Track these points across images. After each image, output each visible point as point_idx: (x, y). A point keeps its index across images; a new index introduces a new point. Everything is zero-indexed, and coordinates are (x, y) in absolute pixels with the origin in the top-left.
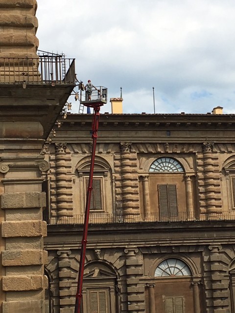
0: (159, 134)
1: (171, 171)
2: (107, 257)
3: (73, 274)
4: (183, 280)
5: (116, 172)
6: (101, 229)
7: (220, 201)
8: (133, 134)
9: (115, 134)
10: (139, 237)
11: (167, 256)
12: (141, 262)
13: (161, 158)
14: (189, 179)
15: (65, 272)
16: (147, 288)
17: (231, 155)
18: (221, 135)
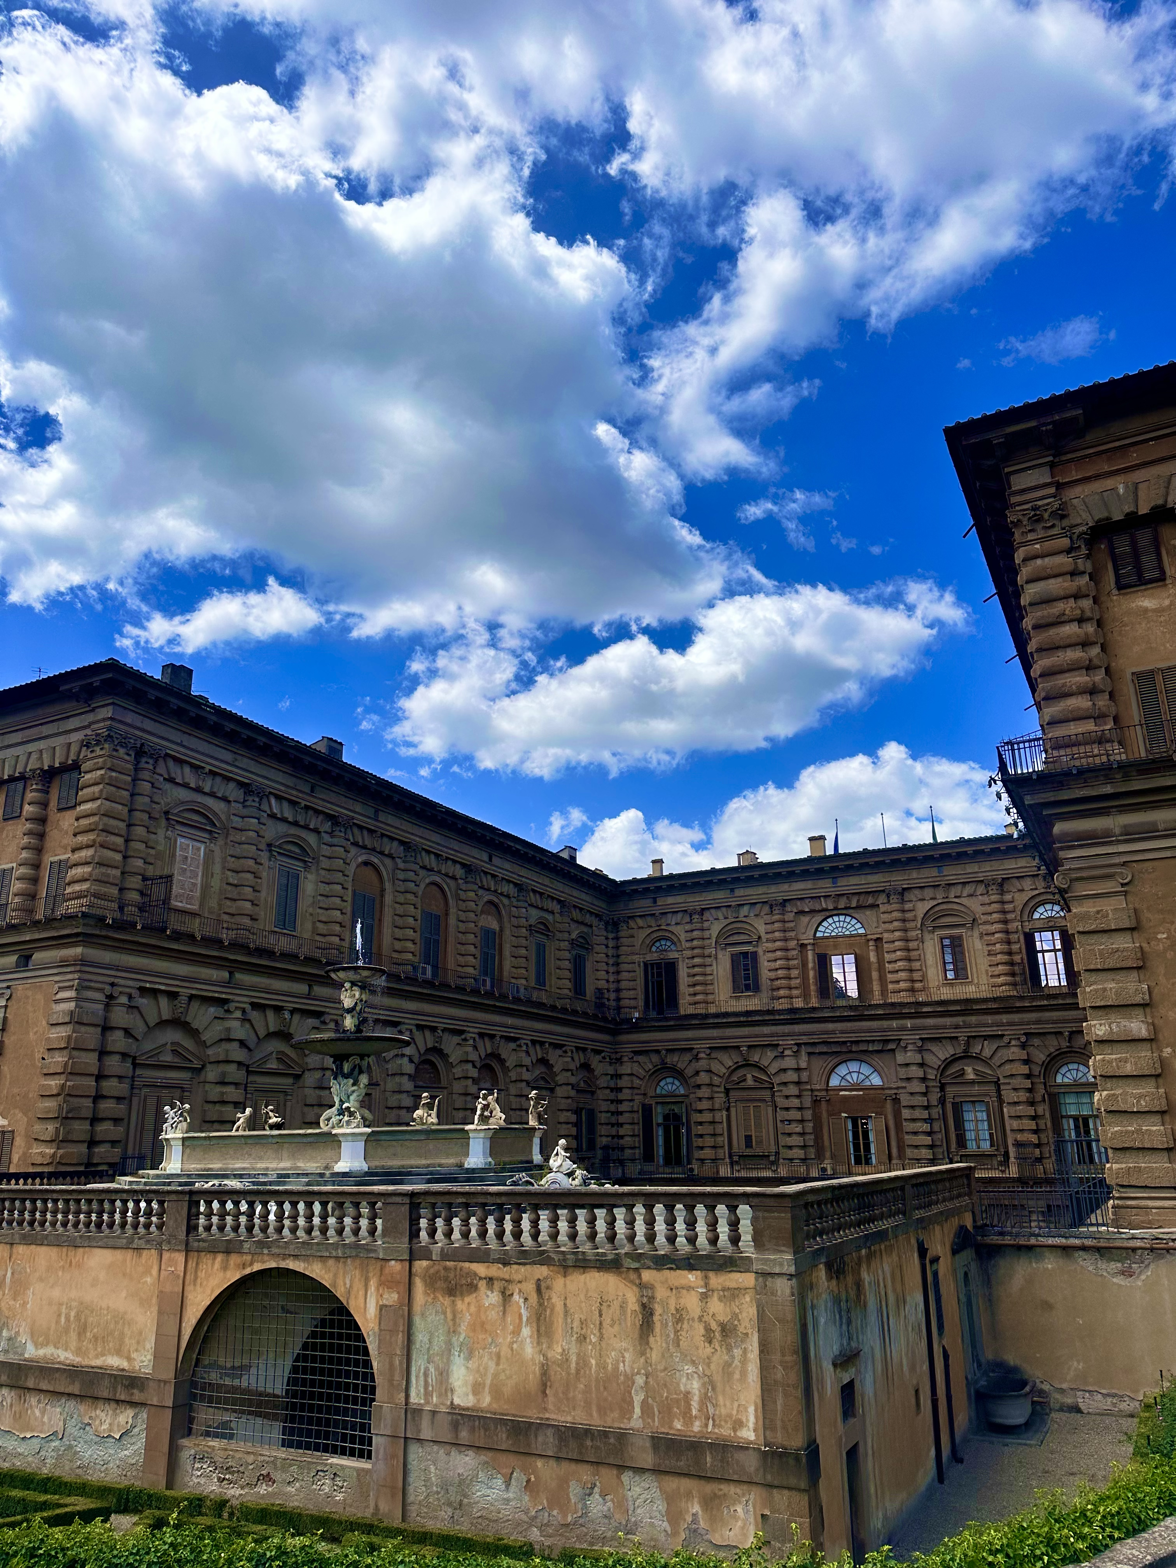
0: (821, 883)
1: (847, 933)
2: (755, 1057)
3: (716, 1080)
4: (872, 1092)
5: (768, 941)
6: (742, 1019)
7: (920, 973)
8: (785, 887)
9: (761, 890)
10: (797, 1028)
11: (844, 1057)
12: (803, 1065)
13: (831, 916)
14: (871, 943)
15: (704, 1078)
16: (816, 1102)
17: (935, 903)
18: (914, 874)
